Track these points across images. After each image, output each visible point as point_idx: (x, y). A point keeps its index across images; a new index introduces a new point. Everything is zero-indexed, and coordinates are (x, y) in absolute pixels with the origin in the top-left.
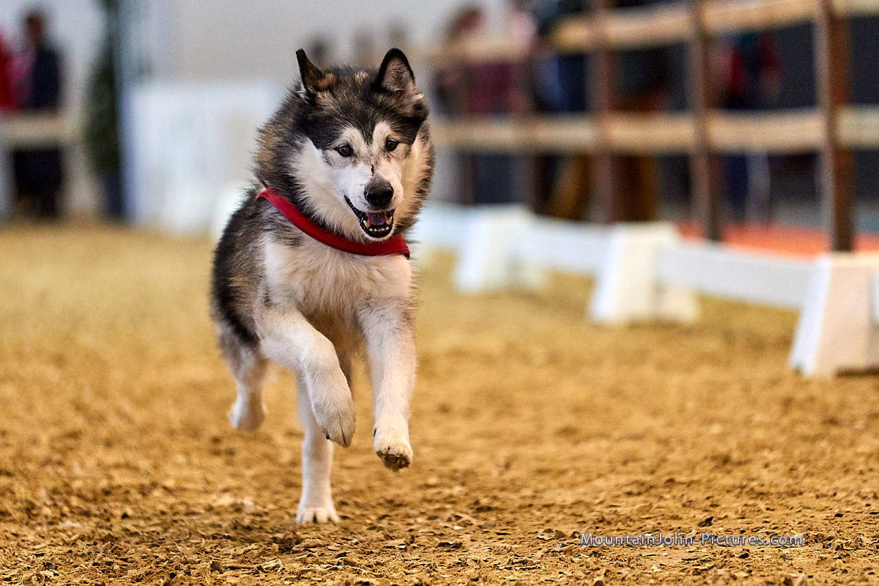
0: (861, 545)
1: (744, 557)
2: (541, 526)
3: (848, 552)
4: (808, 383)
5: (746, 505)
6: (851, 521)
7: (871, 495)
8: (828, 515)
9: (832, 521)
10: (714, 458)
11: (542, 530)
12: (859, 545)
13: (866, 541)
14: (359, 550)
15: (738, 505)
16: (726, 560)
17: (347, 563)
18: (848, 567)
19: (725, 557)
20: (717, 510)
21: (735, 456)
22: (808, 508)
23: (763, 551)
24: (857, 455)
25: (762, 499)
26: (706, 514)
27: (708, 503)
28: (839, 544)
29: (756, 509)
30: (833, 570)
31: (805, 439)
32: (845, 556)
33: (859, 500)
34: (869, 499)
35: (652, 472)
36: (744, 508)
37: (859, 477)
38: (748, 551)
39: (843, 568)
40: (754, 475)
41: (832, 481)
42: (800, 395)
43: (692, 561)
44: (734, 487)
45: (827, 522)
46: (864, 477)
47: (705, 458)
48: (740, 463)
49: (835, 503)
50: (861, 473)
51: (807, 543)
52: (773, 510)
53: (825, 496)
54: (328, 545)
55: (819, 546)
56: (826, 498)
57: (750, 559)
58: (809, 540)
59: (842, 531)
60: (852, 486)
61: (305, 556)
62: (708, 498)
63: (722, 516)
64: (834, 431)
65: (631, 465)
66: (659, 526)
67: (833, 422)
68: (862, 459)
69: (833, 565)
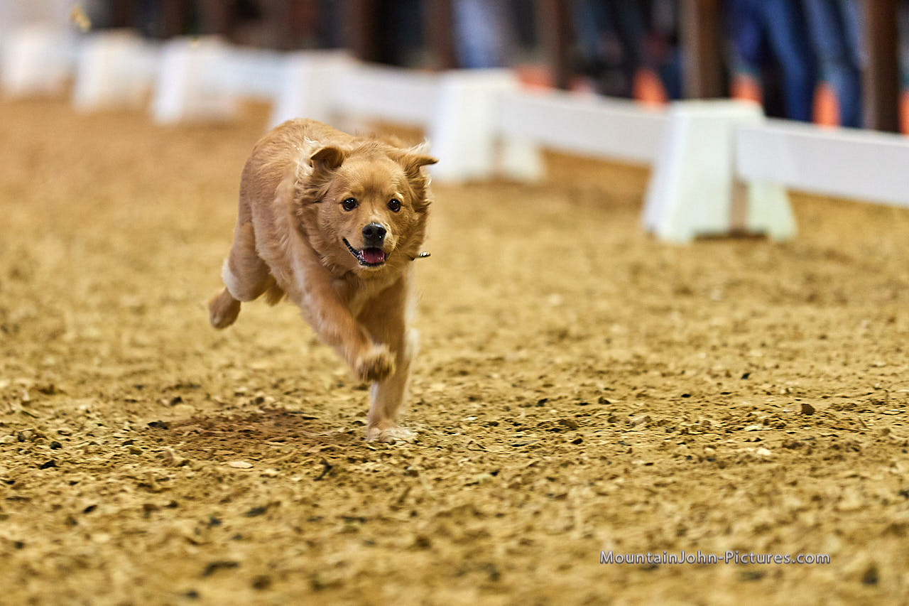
0: (708, 428)
1: (578, 442)
2: (354, 410)
3: (694, 437)
4: (662, 247)
5: (583, 385)
6: (699, 402)
7: (723, 374)
8: (673, 395)
9: (679, 403)
10: (550, 333)
11: (354, 414)
12: (706, 428)
13: (715, 424)
14: (147, 437)
15: (575, 386)
16: (557, 446)
17: (133, 452)
18: (693, 453)
19: (556, 443)
20: (550, 390)
21: (575, 330)
22: (653, 388)
23: (598, 436)
24: (711, 328)
25: (601, 378)
26: (538, 394)
27: (541, 382)
28: (684, 428)
29: (594, 389)
30: (676, 456)
31: (654, 310)
32: (690, 441)
33: (708, 378)
34: (721, 377)
35: (481, 349)
36: (582, 388)
37: (712, 353)
38: (582, 436)
39: (687, 455)
40: (594, 351)
41: (681, 358)
42: (651, 262)
43: (520, 447)
44: (570, 365)
45: (672, 403)
46: (717, 353)
47: (540, 332)
48: (579, 338)
49: (682, 382)
50: (714, 348)
51: (648, 427)
52: (613, 390)
53: (670, 374)
54: (113, 432)
55: (662, 429)
56: (672, 377)
57: (584, 446)
58: (649, 424)
59: (688, 413)
60: (704, 364)
61: (88, 443)
62: (541, 377)
63: (556, 397)
64: (687, 302)
65: (458, 341)
66: (484, 408)
67: (685, 291)
68: (715, 334)
69: (676, 451)
